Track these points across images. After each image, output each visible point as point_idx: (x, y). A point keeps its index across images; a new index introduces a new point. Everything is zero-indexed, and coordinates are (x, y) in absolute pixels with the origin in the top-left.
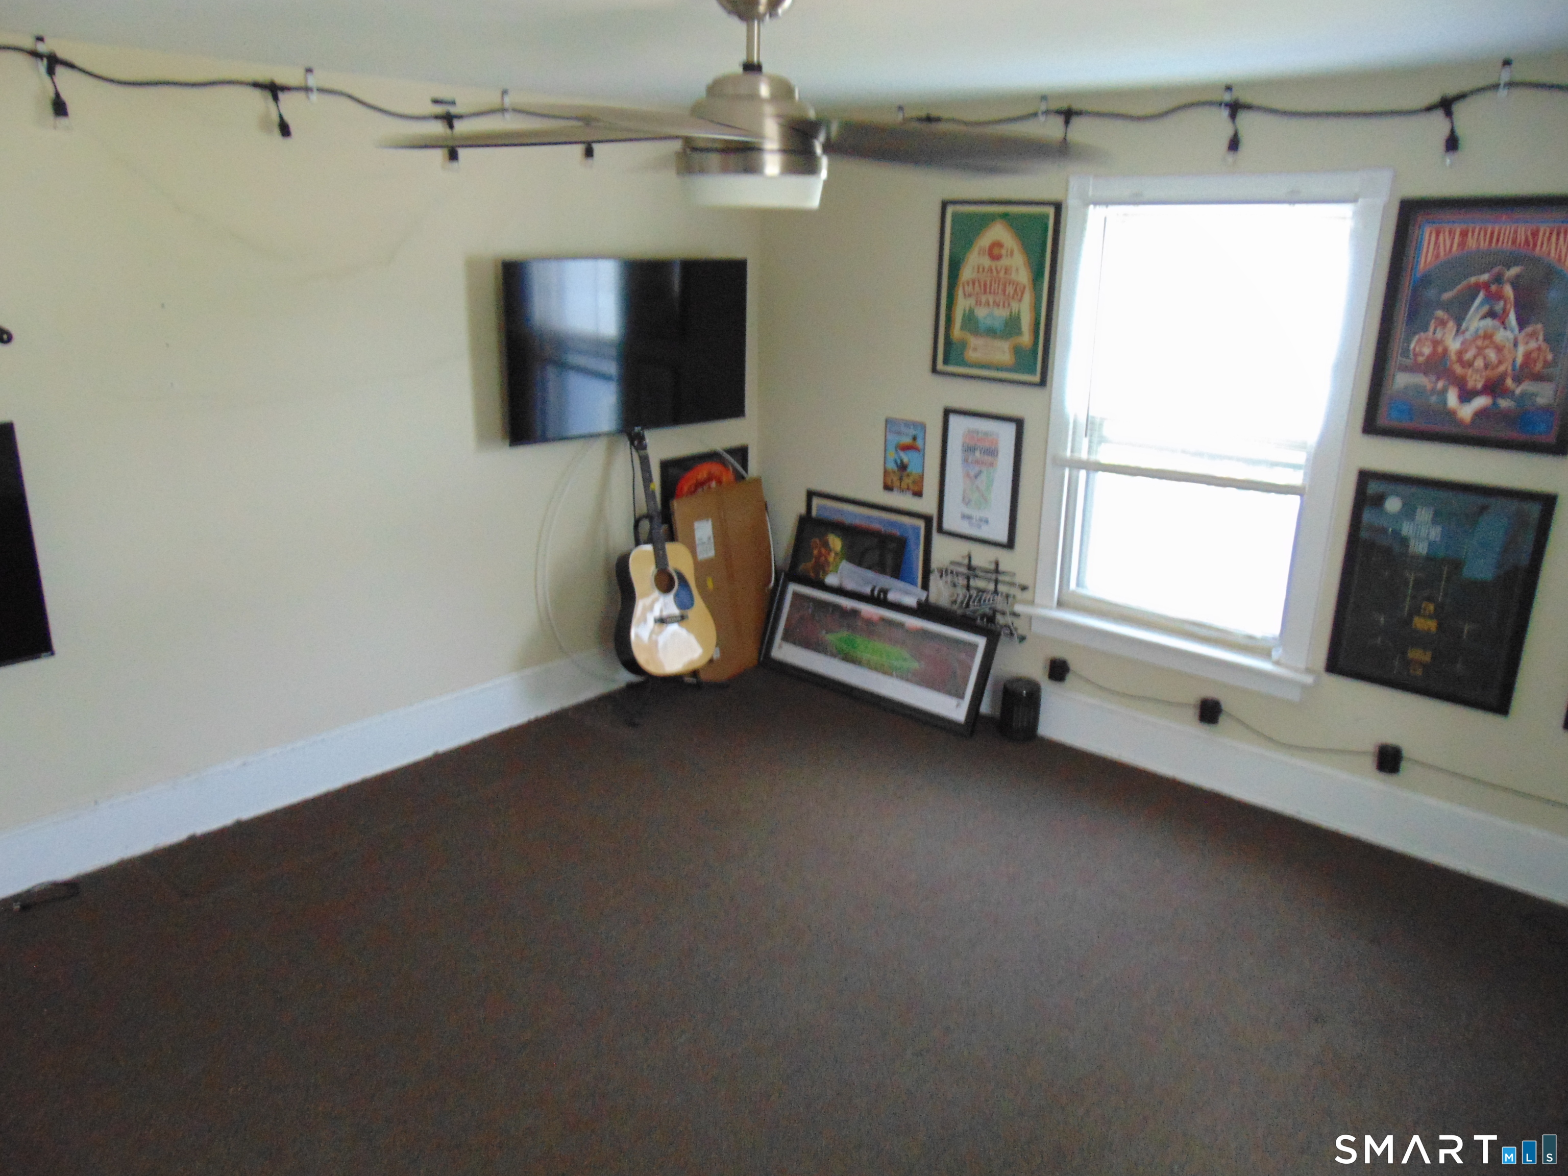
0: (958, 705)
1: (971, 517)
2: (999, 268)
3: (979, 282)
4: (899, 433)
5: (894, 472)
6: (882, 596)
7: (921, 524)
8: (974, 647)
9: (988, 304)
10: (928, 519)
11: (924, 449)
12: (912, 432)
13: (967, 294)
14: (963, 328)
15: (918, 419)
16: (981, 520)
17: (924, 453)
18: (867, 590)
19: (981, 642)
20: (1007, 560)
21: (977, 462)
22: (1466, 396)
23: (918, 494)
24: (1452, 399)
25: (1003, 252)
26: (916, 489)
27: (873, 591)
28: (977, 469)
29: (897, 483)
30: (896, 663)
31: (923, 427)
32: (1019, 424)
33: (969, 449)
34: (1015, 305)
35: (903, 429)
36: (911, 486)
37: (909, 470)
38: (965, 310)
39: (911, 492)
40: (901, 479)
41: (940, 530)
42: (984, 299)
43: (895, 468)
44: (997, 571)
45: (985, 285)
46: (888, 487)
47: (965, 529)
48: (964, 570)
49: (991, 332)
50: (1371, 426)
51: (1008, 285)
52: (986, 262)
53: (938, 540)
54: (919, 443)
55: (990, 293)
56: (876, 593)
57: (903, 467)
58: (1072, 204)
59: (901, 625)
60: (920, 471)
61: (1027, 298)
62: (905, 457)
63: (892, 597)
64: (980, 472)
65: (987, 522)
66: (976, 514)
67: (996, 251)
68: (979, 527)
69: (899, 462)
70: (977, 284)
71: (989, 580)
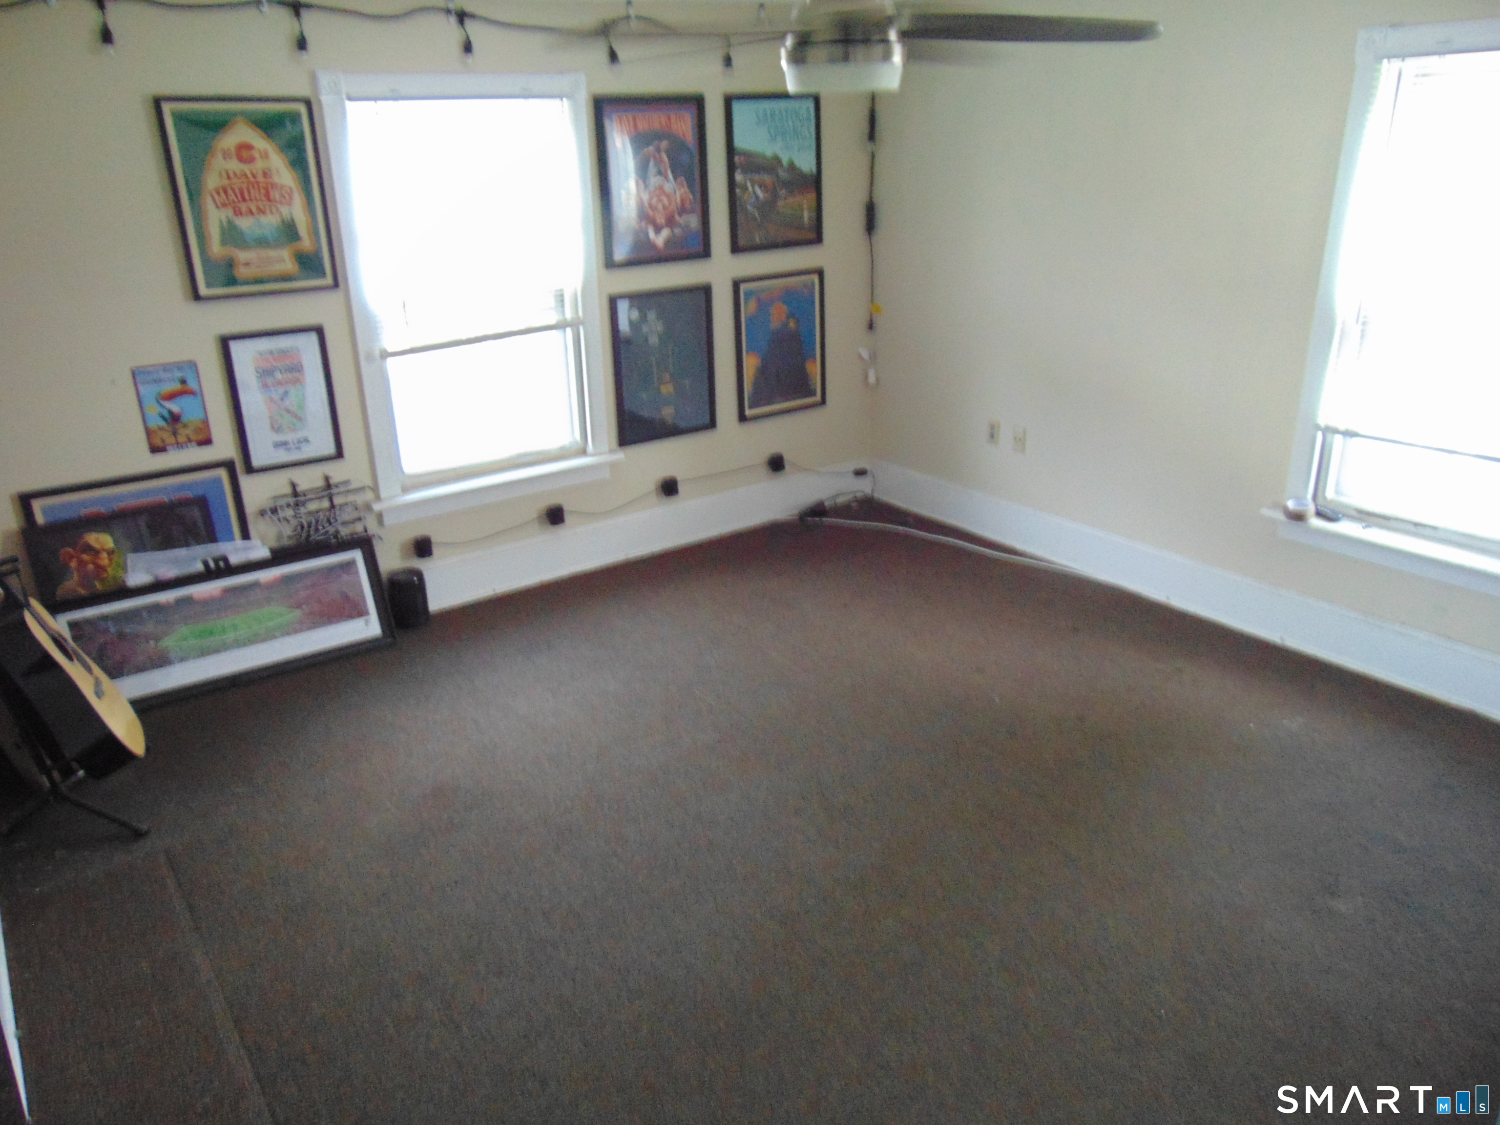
0: (367, 623)
1: (286, 442)
2: (254, 172)
3: (233, 190)
4: (158, 381)
5: (161, 429)
6: (222, 564)
7: (223, 473)
8: (351, 564)
9: (251, 212)
10: (229, 465)
11: (201, 391)
12: (178, 374)
13: (219, 204)
14: (224, 242)
15: (185, 357)
16: (299, 442)
17: (202, 395)
18: (199, 567)
19: (357, 555)
20: (337, 471)
21: (280, 383)
22: (658, 229)
23: (207, 441)
24: (652, 234)
25: (256, 155)
26: (201, 437)
27: (206, 563)
28: (281, 390)
29: (170, 440)
30: (271, 624)
31: (193, 366)
32: (319, 331)
33: (265, 374)
34: (285, 210)
35: (163, 375)
36: (193, 437)
37: (184, 419)
38: (221, 221)
39: (194, 444)
40: (175, 434)
41: (250, 469)
42: (243, 207)
43: (162, 423)
44: (328, 486)
45: (242, 194)
46: (155, 449)
47: (283, 457)
48: (292, 500)
49: (262, 243)
50: (610, 263)
51: (270, 189)
52: (234, 165)
53: (247, 483)
54: (192, 384)
55: (251, 200)
56: (212, 565)
57: (174, 419)
58: (326, 99)
59: (256, 585)
60: (202, 416)
61: (298, 200)
62: (174, 407)
63: (235, 559)
64: (286, 393)
65: (306, 440)
66: (289, 437)
67: (245, 154)
68: (299, 448)
69: (167, 415)
70: (230, 192)
71: (320, 498)
